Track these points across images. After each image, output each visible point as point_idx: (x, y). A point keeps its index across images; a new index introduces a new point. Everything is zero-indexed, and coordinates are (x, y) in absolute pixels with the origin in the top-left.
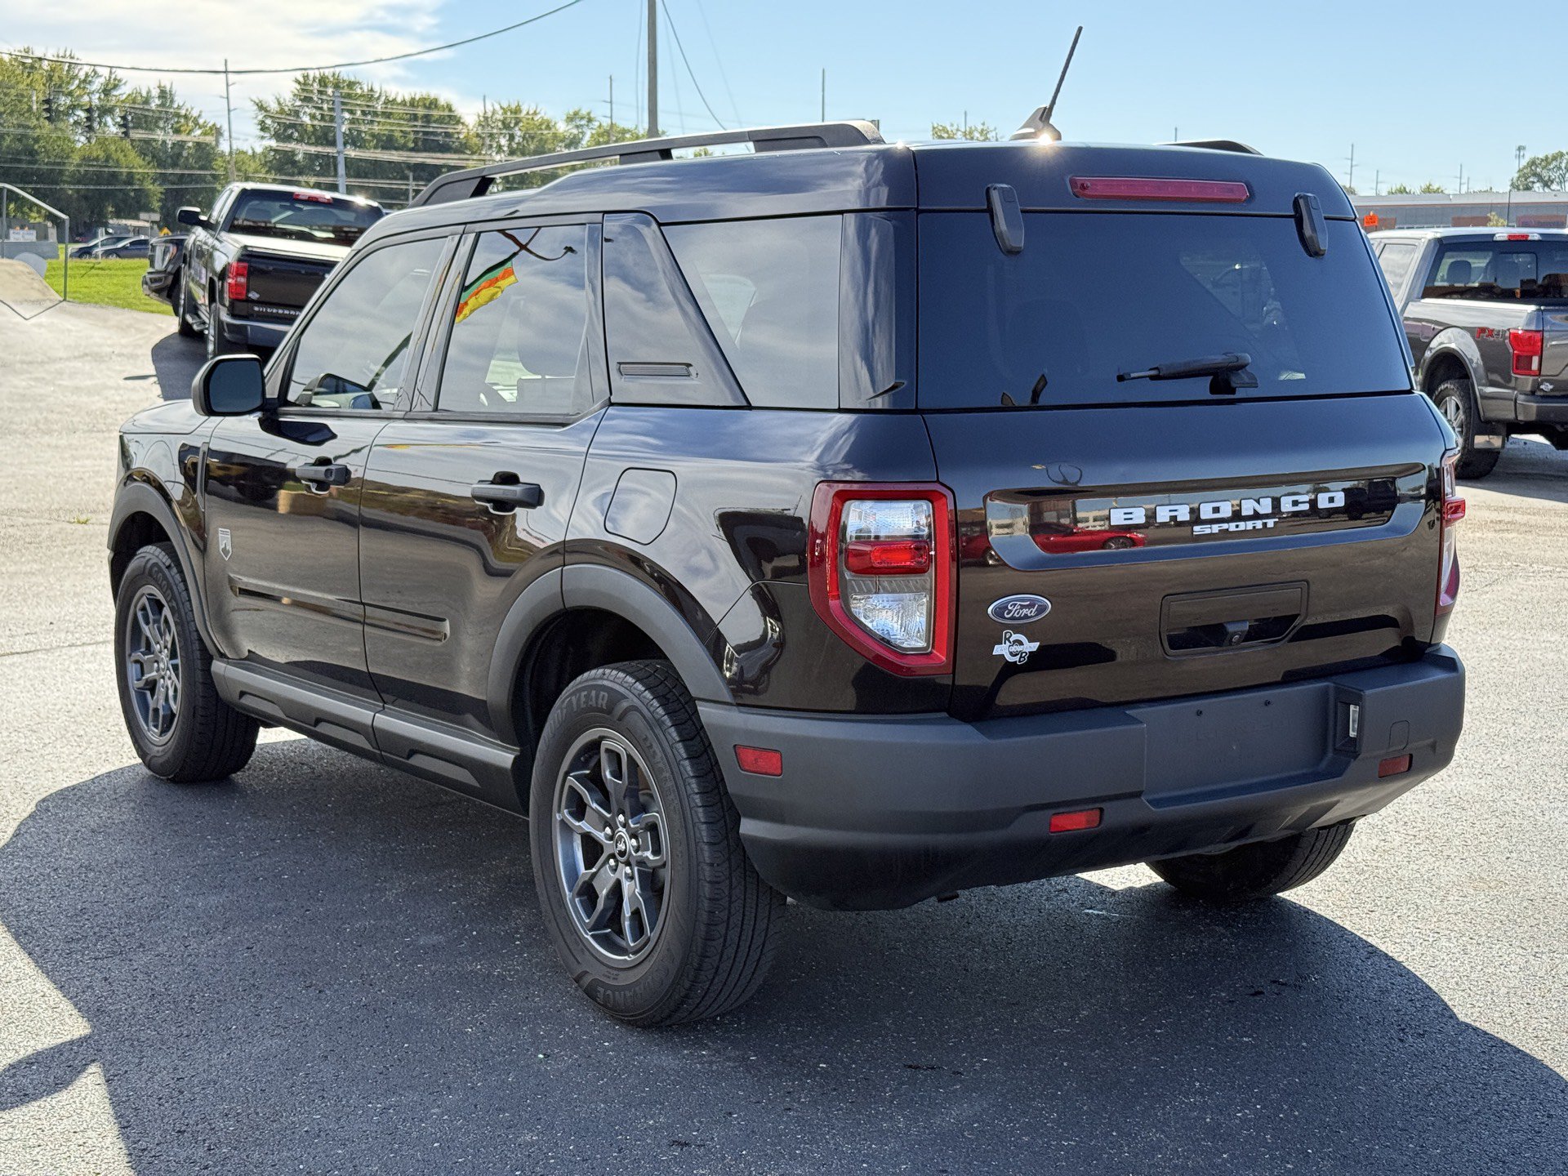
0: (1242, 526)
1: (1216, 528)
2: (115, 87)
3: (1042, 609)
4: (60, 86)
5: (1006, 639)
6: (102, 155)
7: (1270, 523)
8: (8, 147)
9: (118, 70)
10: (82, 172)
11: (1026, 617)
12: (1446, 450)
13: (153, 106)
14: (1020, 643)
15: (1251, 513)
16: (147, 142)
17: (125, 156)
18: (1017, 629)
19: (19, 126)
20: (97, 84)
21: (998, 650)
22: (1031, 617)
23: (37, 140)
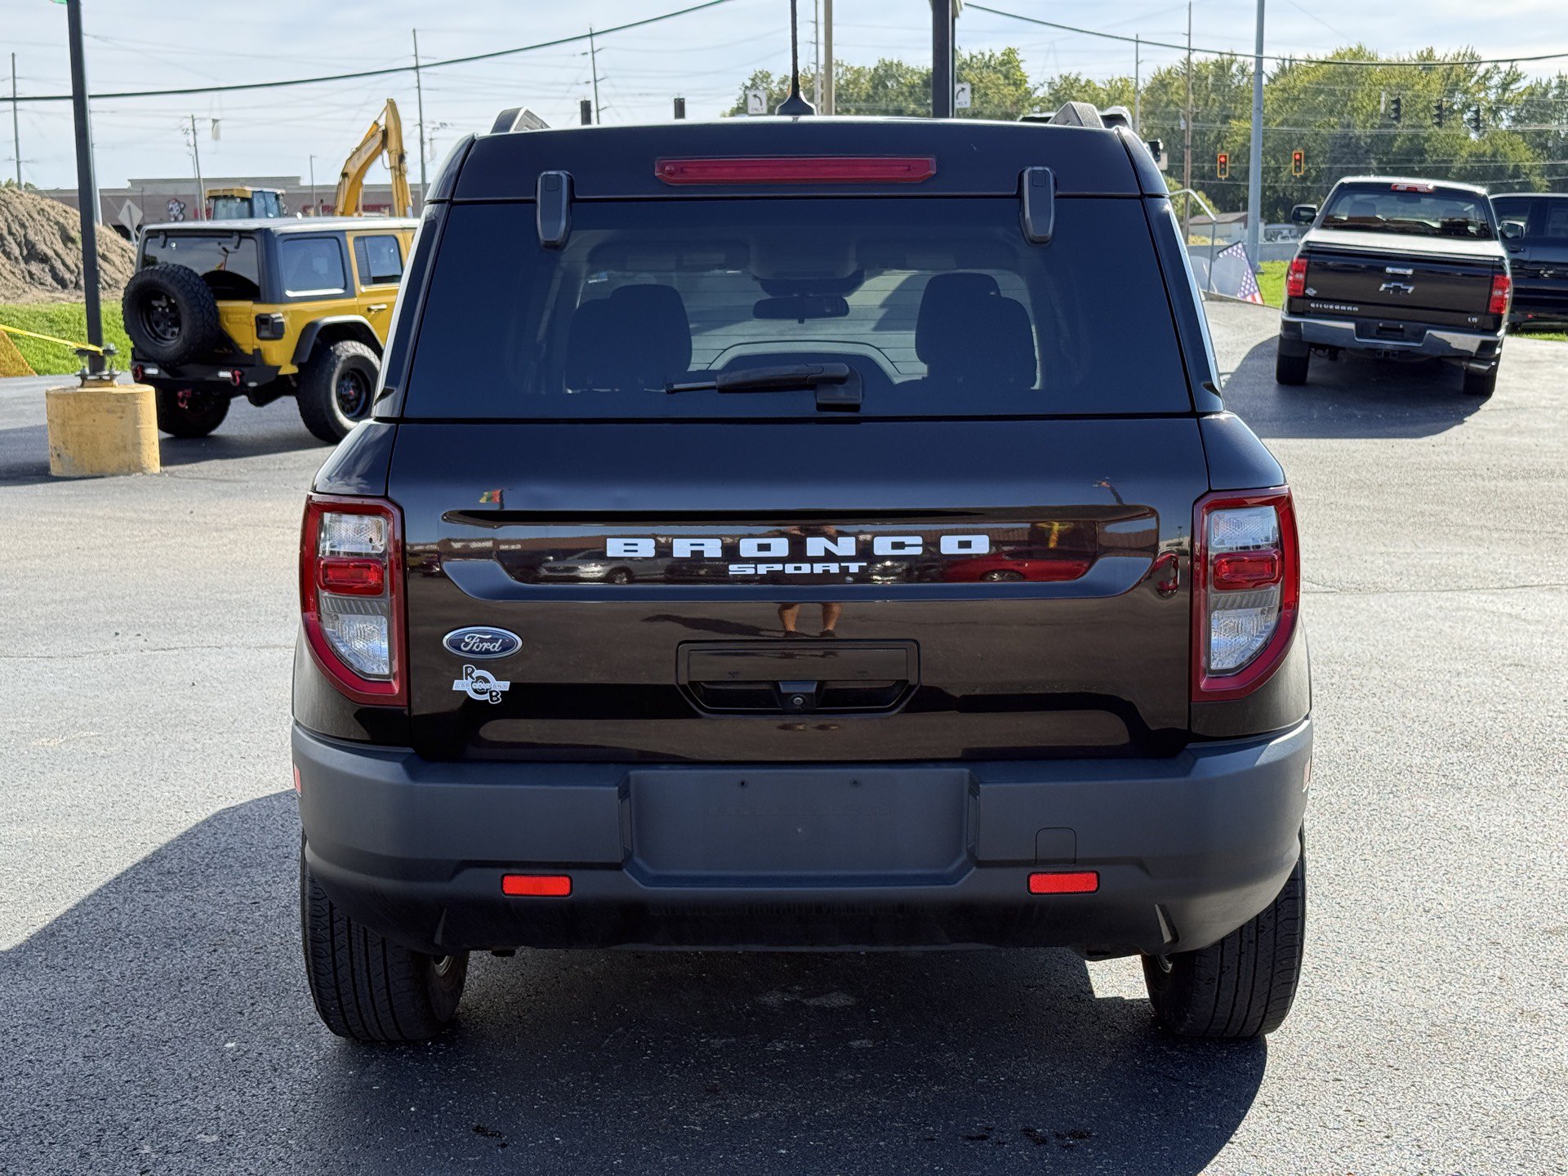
0: (806, 568)
1: (763, 569)
2: (1515, 80)
3: (506, 647)
4: (1457, 84)
5: (467, 674)
6: (1489, 152)
7: (854, 568)
8: (1399, 147)
9: (1519, 62)
10: (1469, 168)
11: (488, 652)
12: (1210, 491)
13: (1550, 96)
14: (486, 681)
15: (822, 553)
16: (1539, 134)
17: (1513, 150)
18: (480, 665)
19: (1413, 126)
20: (1496, 80)
21: (458, 685)
22: (495, 652)
23: (1427, 140)
